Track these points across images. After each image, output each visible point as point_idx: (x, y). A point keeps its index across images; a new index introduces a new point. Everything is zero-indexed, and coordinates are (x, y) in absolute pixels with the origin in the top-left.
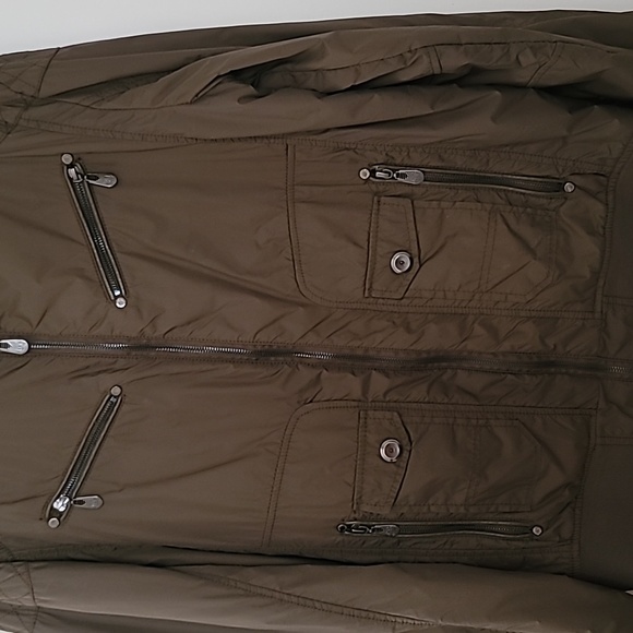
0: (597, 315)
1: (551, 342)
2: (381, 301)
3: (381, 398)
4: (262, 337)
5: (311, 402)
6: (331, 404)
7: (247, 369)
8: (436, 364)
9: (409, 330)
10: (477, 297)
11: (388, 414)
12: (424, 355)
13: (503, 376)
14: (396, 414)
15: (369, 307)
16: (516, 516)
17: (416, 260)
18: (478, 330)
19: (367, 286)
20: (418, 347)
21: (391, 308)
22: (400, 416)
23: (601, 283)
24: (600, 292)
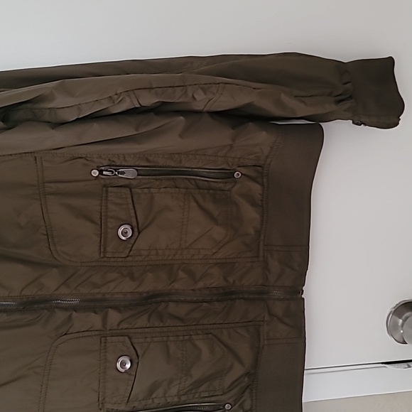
0: (261, 259)
1: (231, 280)
2: (113, 260)
3: (116, 327)
4: (27, 292)
5: (66, 334)
6: (81, 335)
7: (16, 317)
8: (154, 300)
9: (133, 279)
10: (179, 252)
11: (121, 338)
12: (145, 295)
13: (200, 304)
14: (126, 338)
15: (105, 264)
16: (213, 399)
17: (136, 230)
18: (182, 274)
19: (102, 250)
20: (141, 290)
21: (120, 264)
22: (130, 338)
23: (262, 238)
24: (261, 243)
